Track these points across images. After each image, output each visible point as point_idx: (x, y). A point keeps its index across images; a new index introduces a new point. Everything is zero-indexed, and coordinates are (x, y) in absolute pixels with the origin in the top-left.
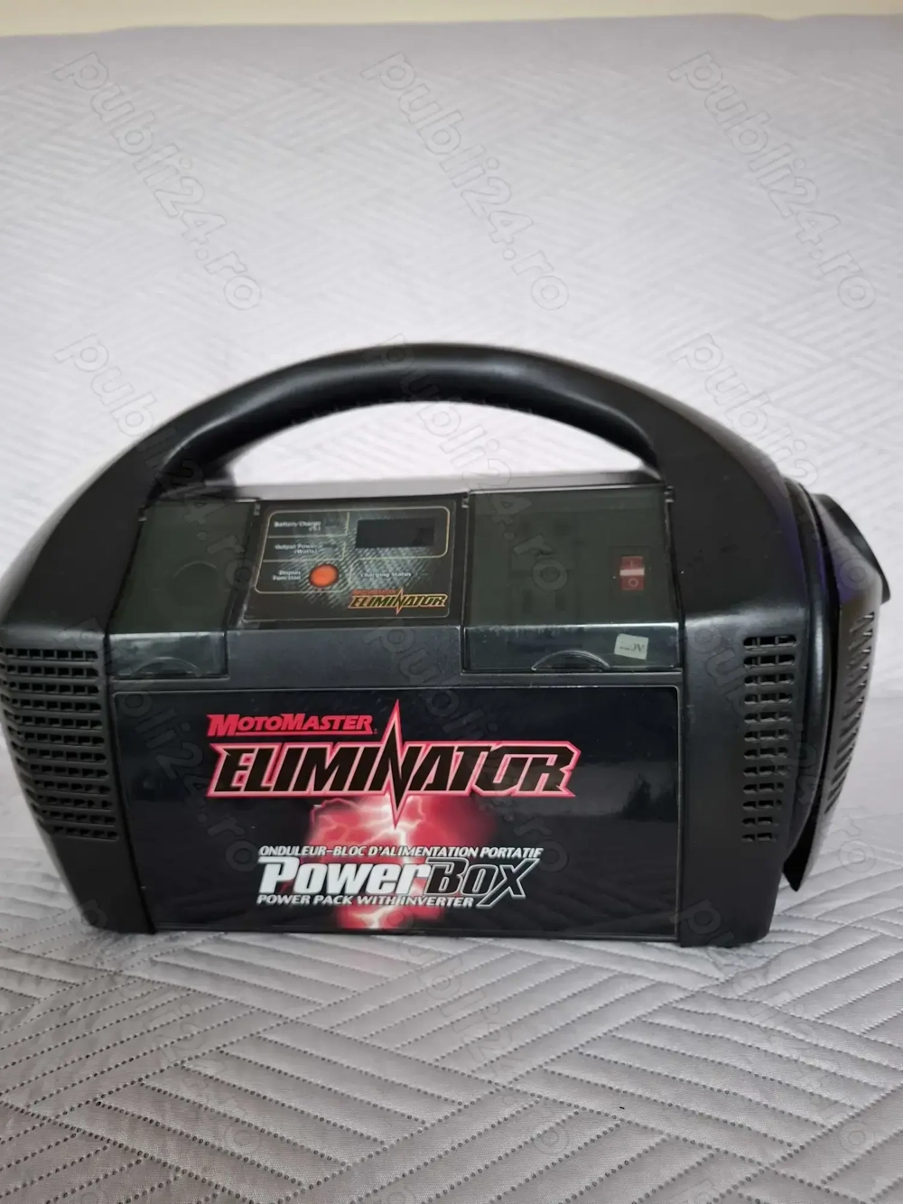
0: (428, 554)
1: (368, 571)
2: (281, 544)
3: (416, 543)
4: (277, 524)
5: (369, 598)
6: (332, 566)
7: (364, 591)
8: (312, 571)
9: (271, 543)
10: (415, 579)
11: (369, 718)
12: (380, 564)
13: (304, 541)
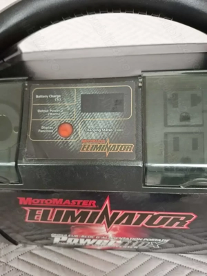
0: (121, 117)
1: (89, 127)
2: (41, 109)
3: (113, 110)
4: (37, 96)
5: (91, 145)
6: (69, 124)
7: (87, 141)
8: (59, 126)
9: (36, 108)
10: (115, 133)
11: (95, 202)
12: (95, 123)
13: (53, 107)
